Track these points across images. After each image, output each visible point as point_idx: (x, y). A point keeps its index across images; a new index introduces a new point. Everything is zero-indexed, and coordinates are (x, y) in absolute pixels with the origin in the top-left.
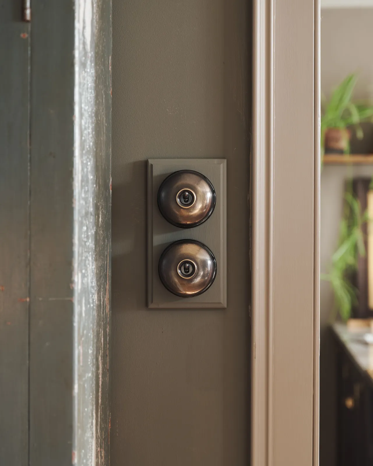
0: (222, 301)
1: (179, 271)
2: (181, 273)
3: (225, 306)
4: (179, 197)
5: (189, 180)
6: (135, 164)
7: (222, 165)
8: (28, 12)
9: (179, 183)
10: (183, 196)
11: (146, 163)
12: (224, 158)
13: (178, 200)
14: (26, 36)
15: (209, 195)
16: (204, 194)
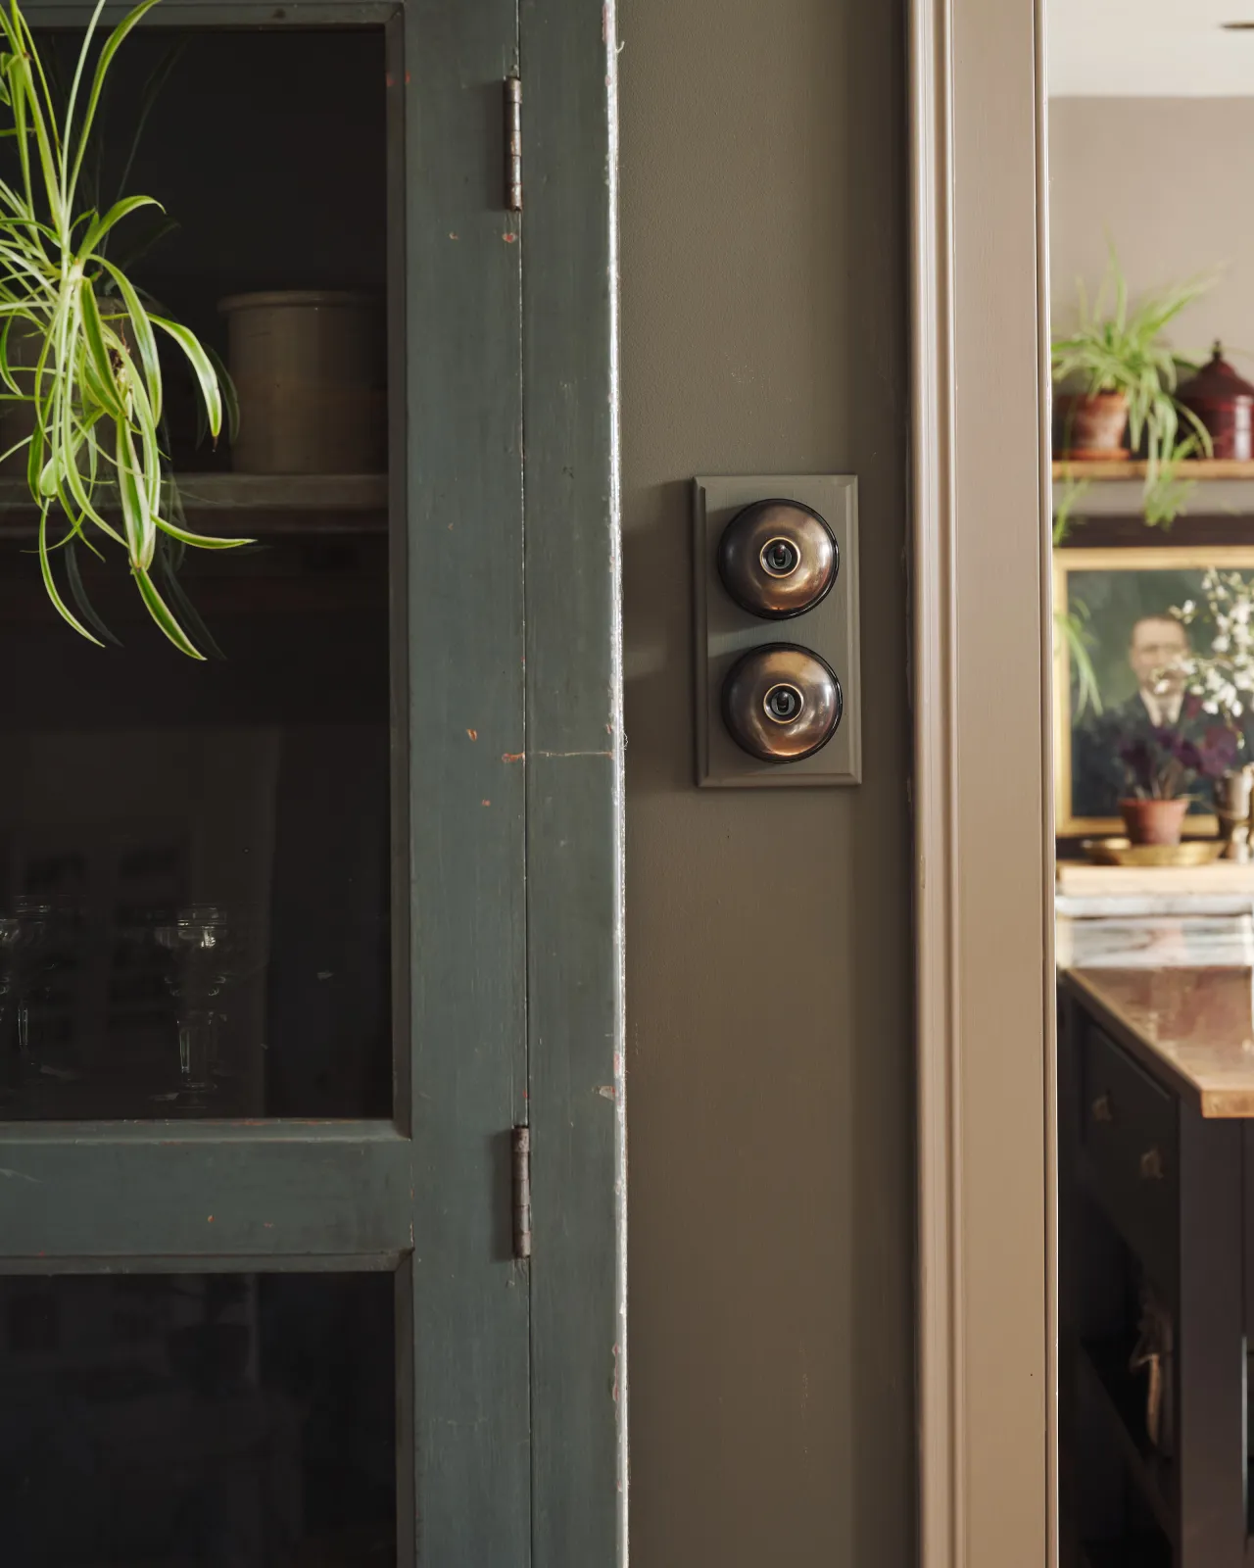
0: (852, 770)
1: (767, 708)
2: (771, 712)
3: (860, 781)
4: (766, 555)
5: (784, 519)
6: (667, 487)
7: (848, 488)
8: (517, 191)
9: (765, 525)
10: (774, 552)
11: (690, 485)
12: (852, 473)
13: (763, 561)
14: (512, 237)
15: (825, 551)
16: (816, 547)
